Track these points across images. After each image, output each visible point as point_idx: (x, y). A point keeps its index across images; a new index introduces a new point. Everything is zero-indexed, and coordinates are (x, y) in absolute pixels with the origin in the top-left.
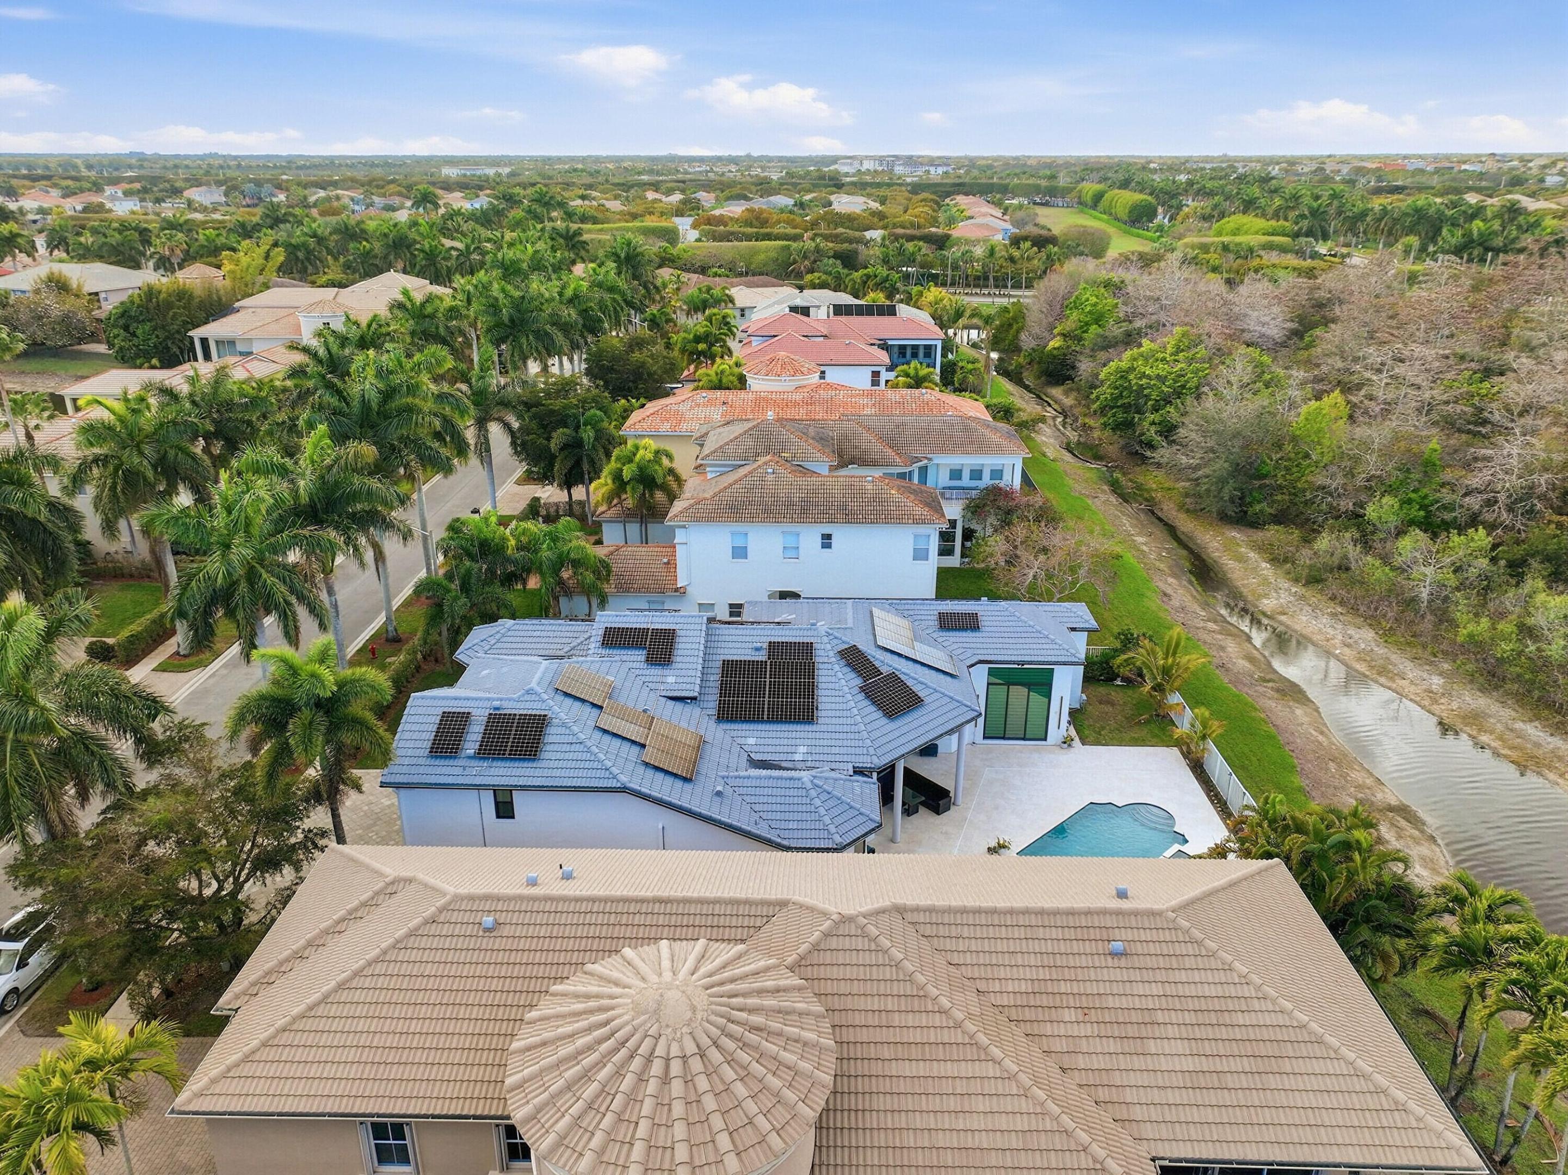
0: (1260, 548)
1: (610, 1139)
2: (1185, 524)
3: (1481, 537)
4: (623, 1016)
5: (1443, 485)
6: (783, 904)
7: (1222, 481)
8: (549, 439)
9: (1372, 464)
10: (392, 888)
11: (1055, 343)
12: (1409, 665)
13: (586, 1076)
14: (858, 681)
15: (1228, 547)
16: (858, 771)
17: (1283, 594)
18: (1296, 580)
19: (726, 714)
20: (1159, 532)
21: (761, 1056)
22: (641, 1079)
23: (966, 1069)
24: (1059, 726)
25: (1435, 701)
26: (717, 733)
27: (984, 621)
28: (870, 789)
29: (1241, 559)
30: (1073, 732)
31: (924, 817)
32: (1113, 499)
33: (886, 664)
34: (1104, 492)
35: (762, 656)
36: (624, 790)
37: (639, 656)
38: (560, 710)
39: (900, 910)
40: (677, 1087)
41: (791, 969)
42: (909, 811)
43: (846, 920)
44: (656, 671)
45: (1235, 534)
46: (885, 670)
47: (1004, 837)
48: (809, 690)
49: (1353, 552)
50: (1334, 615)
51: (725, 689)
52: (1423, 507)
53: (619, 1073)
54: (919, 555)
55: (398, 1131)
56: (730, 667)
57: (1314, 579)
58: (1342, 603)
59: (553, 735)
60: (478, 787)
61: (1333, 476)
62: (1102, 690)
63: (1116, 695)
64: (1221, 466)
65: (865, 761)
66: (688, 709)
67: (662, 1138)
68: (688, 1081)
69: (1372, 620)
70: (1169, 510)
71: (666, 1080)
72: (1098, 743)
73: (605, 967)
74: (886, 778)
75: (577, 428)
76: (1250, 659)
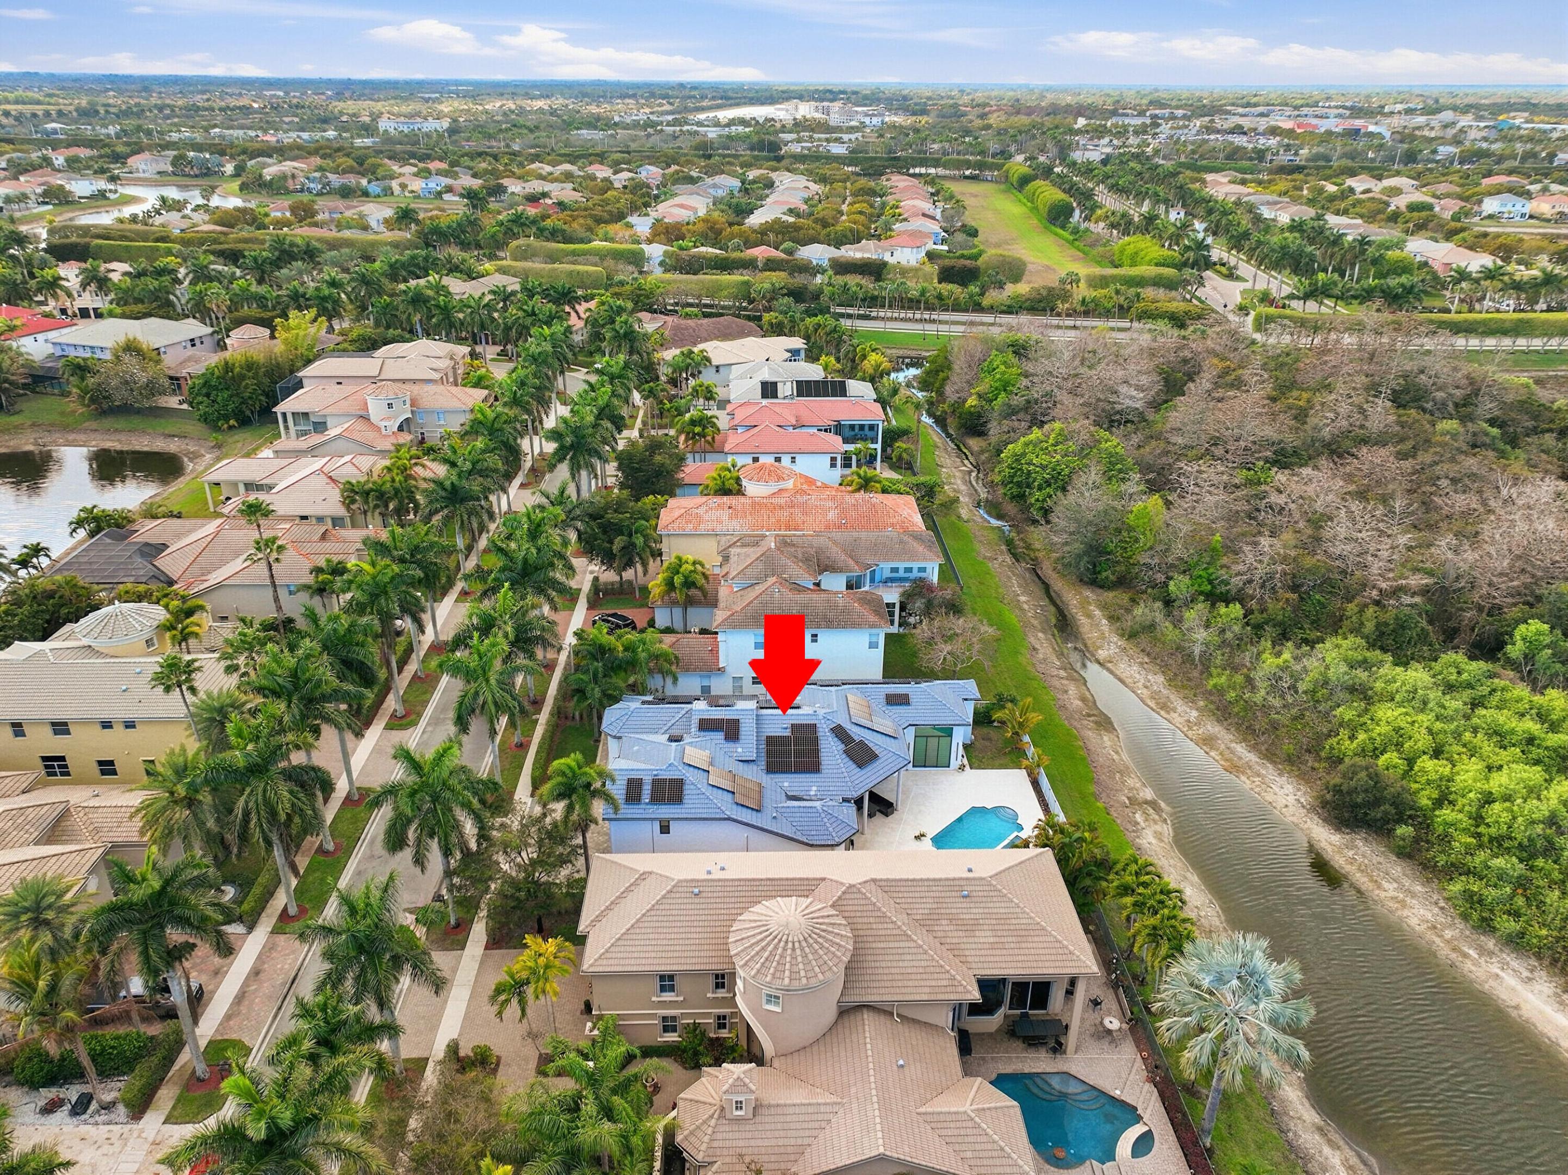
0: (1104, 607)
1: (776, 969)
2: (1058, 584)
3: (1236, 610)
4: (773, 927)
5: (1222, 567)
6: (823, 879)
7: (1079, 557)
8: (611, 542)
9: (1178, 550)
10: (644, 876)
11: (972, 402)
12: (1180, 702)
13: (763, 949)
14: (842, 747)
15: (1085, 603)
16: (845, 800)
17: (1113, 646)
18: (1122, 636)
19: (771, 769)
20: (1038, 590)
21: (827, 940)
22: (785, 949)
23: (902, 944)
24: (957, 755)
25: (1190, 728)
26: (768, 781)
27: (913, 699)
28: (853, 808)
29: (1089, 616)
30: (965, 761)
31: (879, 818)
32: (1009, 559)
33: (857, 733)
34: (1002, 553)
35: (787, 733)
36: (729, 819)
37: (720, 736)
38: (690, 776)
39: (874, 880)
40: (798, 952)
41: (833, 906)
42: (871, 816)
43: (851, 886)
44: (731, 745)
45: (1088, 593)
46: (857, 739)
47: (923, 830)
48: (816, 753)
49: (1159, 617)
50: (1141, 664)
51: (769, 754)
52: (1210, 582)
53: (776, 948)
54: (873, 645)
55: (671, 978)
56: (771, 741)
57: (1132, 635)
58: (1148, 655)
59: (688, 790)
60: (652, 819)
61: (1152, 557)
62: (985, 730)
63: (993, 734)
64: (1078, 547)
65: (848, 795)
66: (752, 766)
67: (795, 969)
68: (802, 949)
69: (1164, 668)
70: (1047, 570)
71: (794, 949)
72: (979, 768)
73: (757, 908)
74: (859, 802)
75: (630, 535)
76: (1083, 699)
